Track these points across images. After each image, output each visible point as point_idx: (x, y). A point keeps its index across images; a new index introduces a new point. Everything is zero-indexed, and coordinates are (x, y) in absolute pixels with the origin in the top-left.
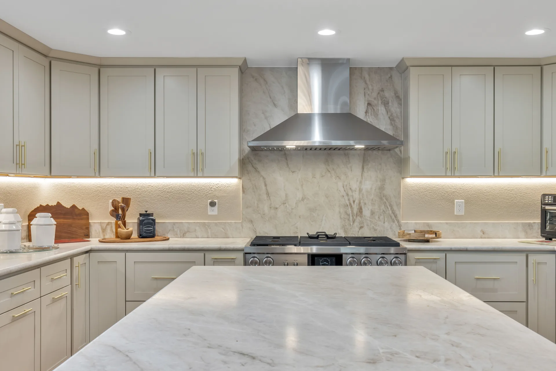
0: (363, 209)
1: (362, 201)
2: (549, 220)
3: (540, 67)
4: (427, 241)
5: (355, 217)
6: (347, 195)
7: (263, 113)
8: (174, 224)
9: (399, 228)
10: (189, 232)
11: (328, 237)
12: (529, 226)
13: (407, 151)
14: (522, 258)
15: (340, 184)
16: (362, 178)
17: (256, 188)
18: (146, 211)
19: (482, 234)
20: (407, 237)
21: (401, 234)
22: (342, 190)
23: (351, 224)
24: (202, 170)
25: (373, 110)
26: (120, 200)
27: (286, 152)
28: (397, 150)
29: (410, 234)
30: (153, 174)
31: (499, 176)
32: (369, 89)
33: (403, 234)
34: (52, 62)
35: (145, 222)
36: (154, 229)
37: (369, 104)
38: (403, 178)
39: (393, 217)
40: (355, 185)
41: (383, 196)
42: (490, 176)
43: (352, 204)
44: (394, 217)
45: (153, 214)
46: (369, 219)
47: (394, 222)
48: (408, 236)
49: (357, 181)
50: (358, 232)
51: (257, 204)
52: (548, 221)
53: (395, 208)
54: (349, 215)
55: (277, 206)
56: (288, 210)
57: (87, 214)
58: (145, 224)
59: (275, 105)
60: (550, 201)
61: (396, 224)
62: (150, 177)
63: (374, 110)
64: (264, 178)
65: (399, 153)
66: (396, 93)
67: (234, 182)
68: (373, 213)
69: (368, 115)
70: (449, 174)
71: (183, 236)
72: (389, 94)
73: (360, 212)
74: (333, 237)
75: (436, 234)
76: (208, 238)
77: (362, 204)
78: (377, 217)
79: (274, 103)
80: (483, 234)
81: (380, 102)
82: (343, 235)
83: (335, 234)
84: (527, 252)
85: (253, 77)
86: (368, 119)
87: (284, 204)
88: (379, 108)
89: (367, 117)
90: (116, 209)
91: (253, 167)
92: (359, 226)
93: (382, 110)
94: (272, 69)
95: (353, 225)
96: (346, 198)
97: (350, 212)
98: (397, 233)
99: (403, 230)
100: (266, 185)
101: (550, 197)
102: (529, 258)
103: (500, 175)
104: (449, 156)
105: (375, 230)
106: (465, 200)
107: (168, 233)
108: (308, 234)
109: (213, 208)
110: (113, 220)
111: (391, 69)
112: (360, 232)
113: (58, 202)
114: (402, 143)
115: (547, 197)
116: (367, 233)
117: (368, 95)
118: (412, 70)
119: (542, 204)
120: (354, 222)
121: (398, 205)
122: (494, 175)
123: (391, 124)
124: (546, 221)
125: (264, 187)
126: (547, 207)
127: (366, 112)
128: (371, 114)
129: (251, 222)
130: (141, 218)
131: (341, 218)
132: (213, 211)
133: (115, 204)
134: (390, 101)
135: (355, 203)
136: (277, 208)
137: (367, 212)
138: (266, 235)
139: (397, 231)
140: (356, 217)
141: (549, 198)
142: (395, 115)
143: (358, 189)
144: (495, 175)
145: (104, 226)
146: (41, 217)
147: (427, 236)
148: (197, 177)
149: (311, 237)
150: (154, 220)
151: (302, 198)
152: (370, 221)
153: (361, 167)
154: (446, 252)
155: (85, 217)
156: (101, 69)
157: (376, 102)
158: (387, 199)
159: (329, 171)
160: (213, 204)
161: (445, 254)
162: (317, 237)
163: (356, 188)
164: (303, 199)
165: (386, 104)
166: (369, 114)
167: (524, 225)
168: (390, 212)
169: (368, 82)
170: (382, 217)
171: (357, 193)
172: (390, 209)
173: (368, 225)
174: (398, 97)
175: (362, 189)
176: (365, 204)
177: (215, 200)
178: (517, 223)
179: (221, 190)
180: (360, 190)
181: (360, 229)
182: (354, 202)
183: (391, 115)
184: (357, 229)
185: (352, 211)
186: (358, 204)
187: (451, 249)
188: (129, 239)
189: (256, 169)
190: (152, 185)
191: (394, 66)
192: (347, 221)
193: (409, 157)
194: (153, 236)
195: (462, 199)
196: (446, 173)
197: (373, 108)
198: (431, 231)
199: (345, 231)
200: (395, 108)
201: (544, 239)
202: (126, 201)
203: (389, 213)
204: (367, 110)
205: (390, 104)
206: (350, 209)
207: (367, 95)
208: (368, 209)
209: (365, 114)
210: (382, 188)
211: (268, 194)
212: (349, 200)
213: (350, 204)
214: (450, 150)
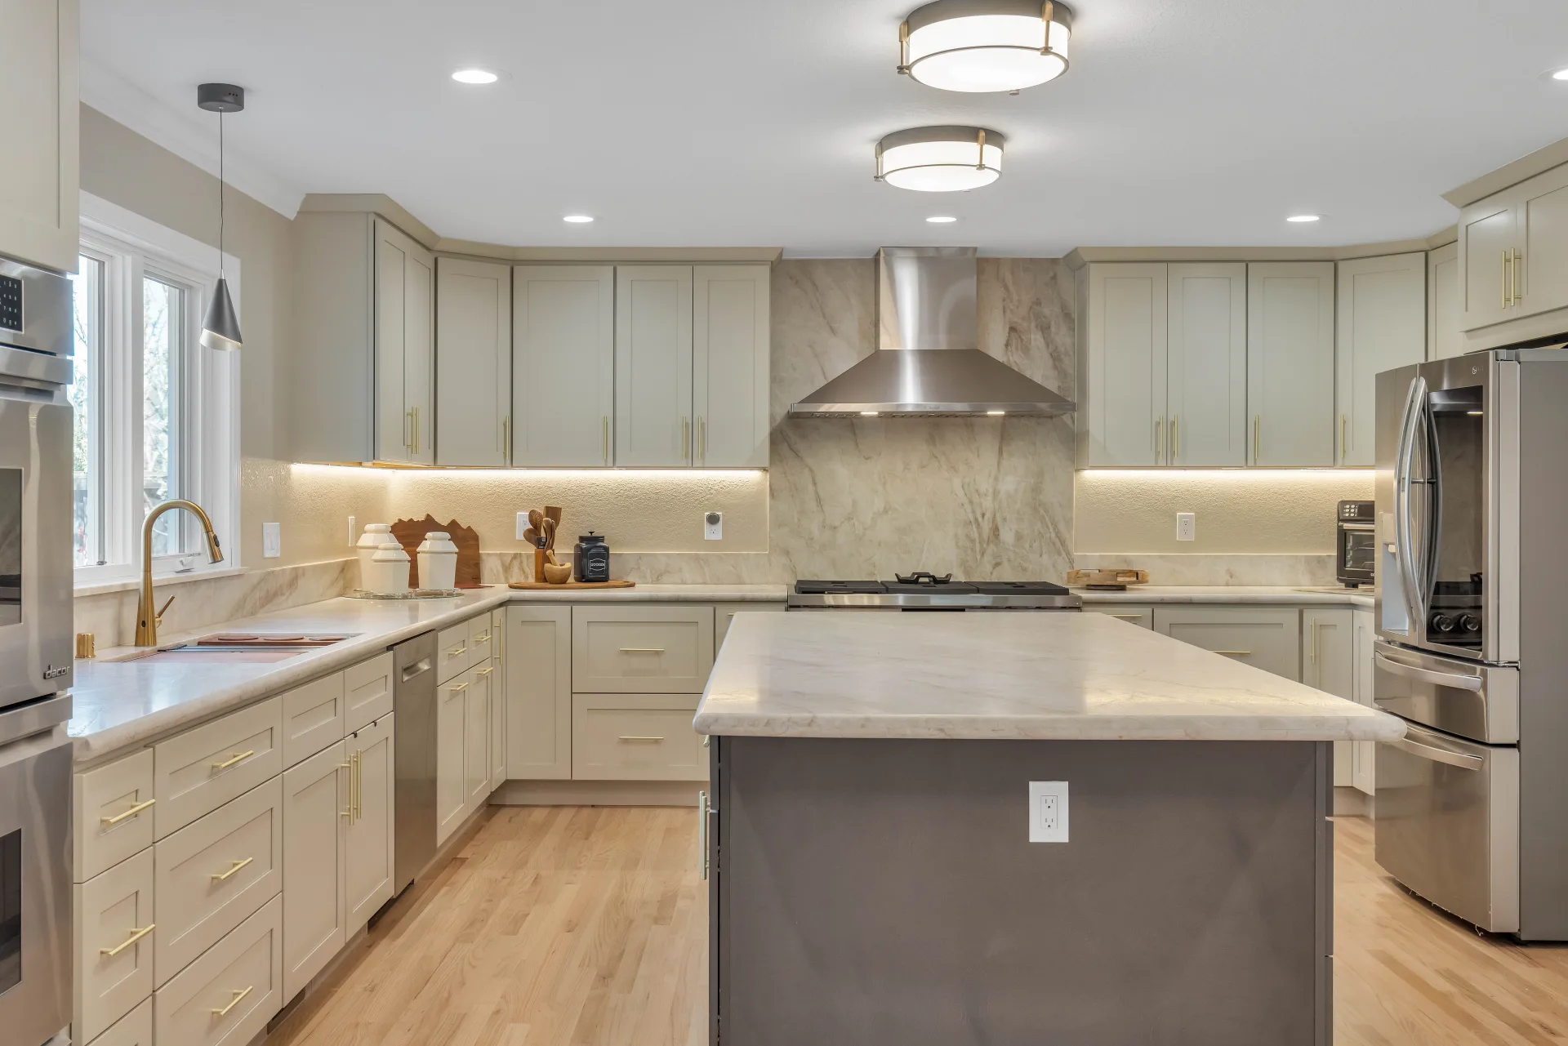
0: (1002, 532)
1: (998, 515)
2: (1351, 549)
3: (1332, 264)
4: (1122, 588)
5: (985, 546)
6: (971, 502)
7: (810, 346)
8: (640, 556)
9: (1069, 565)
10: (669, 572)
11: (935, 580)
12: (1319, 562)
13: (1084, 418)
14: (1292, 616)
15: (957, 482)
16: (999, 470)
17: (797, 489)
18: (591, 533)
19: (1228, 577)
20: (1085, 581)
21: (1073, 576)
22: (961, 493)
23: (979, 557)
24: (703, 455)
25: (1019, 340)
26: (541, 510)
27: (854, 420)
28: (1066, 418)
29: (1088, 575)
30: (610, 463)
31: (1256, 467)
32: (1012, 301)
33: (1076, 576)
34: (439, 259)
35: (593, 551)
36: (607, 564)
37: (1012, 329)
38: (1077, 470)
39: (1058, 544)
40: (985, 485)
41: (1039, 505)
42: (1240, 467)
43: (980, 519)
44: (1060, 546)
45: (603, 537)
46: (1011, 548)
47: (1059, 554)
48: (1085, 579)
49: (990, 476)
50: (991, 573)
51: (799, 520)
52: (1351, 552)
53: (1062, 527)
54: (973, 541)
55: (837, 524)
56: (857, 532)
57: (476, 538)
58: (593, 556)
59: (833, 331)
60: (1352, 515)
61: (1063, 558)
62: (606, 468)
63: (1022, 340)
64: (811, 470)
65: (1069, 422)
66: (1064, 307)
67: (753, 477)
68: (1019, 537)
69: (1011, 351)
70: (1162, 462)
71: (658, 580)
72: (1049, 310)
73: (994, 535)
74: (945, 581)
75: (1137, 574)
76: (705, 583)
77: (999, 519)
78: (1027, 546)
79: (831, 327)
80: (1231, 577)
81: (1033, 325)
82: (963, 579)
83: (947, 576)
84: (1301, 606)
85: (791, 278)
86: (1011, 358)
87: (849, 519)
88: (1032, 337)
89: (1010, 353)
90: (536, 526)
91: (791, 449)
92: (994, 562)
93: (1036, 339)
94: (828, 263)
95: (981, 559)
96: (968, 508)
97: (976, 535)
98: (1065, 576)
99: (1076, 568)
100: (815, 484)
101: (1353, 506)
102: (1305, 615)
103: (1258, 465)
104: (1162, 430)
105: (1024, 570)
106: (1196, 512)
107: (628, 575)
108: (896, 575)
109: (714, 527)
110: (531, 549)
111: (1054, 261)
112: (995, 573)
113: (428, 515)
114: (1073, 407)
115: (1348, 506)
116: (1008, 575)
117: (1011, 310)
118: (1093, 269)
119: (1339, 520)
120: (983, 555)
121: (1069, 522)
122: (1247, 464)
123: (1055, 367)
124: (1347, 553)
125: (811, 487)
126: (1347, 526)
127: (1007, 345)
128: (1017, 349)
129: (787, 553)
130: (584, 545)
131: (958, 546)
132: (714, 533)
133: (533, 518)
134: (1053, 323)
135: (986, 517)
136: (835, 528)
137: (1007, 536)
138: (816, 579)
139: (1065, 569)
140: (988, 544)
141: (1350, 508)
142: (1062, 349)
143: (991, 490)
144: (1249, 465)
145: (508, 560)
146: (434, 539)
147: (1119, 579)
148: (692, 468)
149: (902, 581)
150: (607, 549)
151: (885, 508)
152: (1015, 552)
153: (997, 448)
154: (1154, 606)
155: (472, 542)
156: (516, 269)
157: (1025, 324)
158: (1046, 511)
159: (936, 457)
160: (713, 520)
161: (1151, 610)
162: (916, 582)
163: (987, 490)
164: (886, 511)
165: (1045, 329)
166: (1013, 348)
167: (1308, 560)
168: (1053, 535)
169: (1011, 288)
170: (1036, 545)
171: (990, 498)
172: (1051, 530)
173: (1009, 561)
174: (1067, 316)
175: (999, 492)
176: (1005, 519)
177: (718, 511)
178: (1296, 556)
179: (728, 493)
180: (996, 493)
181: (994, 568)
182: (983, 515)
183: (1056, 349)
184: (989, 568)
185: (980, 534)
186: (991, 520)
187: (1162, 599)
188: (565, 583)
189: (797, 455)
190: (598, 483)
191: (1060, 256)
192: (969, 551)
193: (1088, 431)
194: (606, 579)
195: (1191, 510)
196: (1156, 462)
197: (1020, 337)
198: (1131, 571)
199: (966, 572)
200: (1062, 338)
201: (1342, 585)
202: (554, 512)
203: (1050, 538)
204: (1008, 341)
205: (1053, 329)
206: (975, 529)
207: (1008, 312)
208: (1011, 530)
209: (1004, 347)
210: (1036, 490)
211: (819, 500)
212: (974, 512)
213: (976, 520)
214: (1165, 421)
